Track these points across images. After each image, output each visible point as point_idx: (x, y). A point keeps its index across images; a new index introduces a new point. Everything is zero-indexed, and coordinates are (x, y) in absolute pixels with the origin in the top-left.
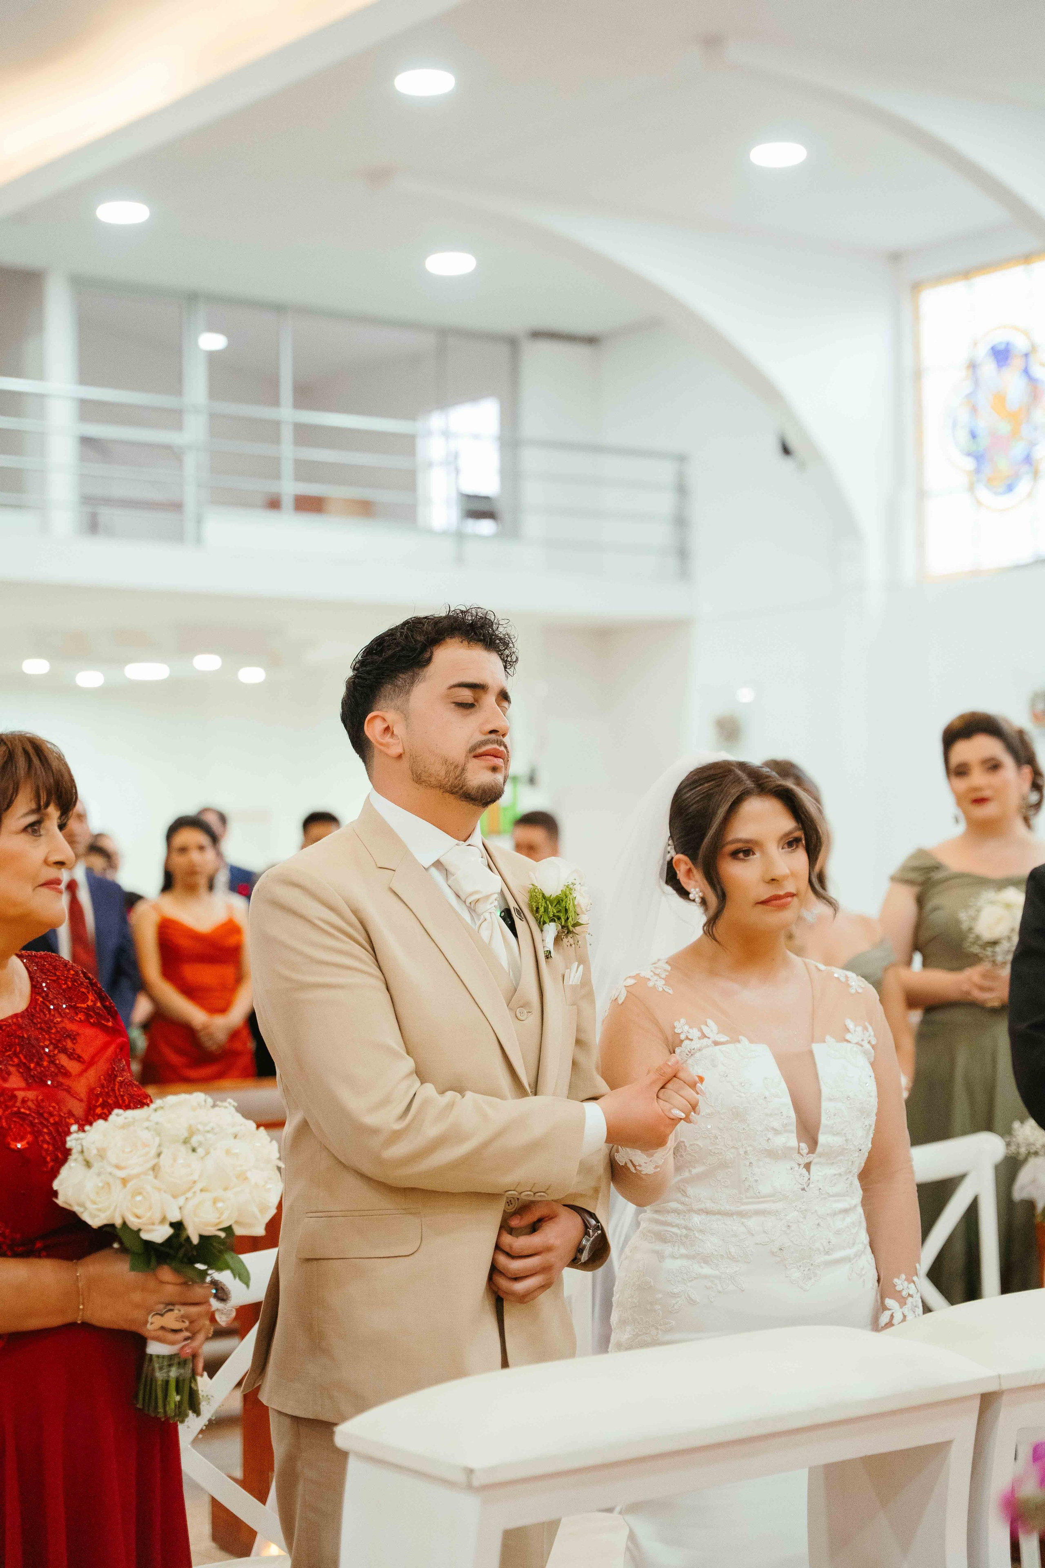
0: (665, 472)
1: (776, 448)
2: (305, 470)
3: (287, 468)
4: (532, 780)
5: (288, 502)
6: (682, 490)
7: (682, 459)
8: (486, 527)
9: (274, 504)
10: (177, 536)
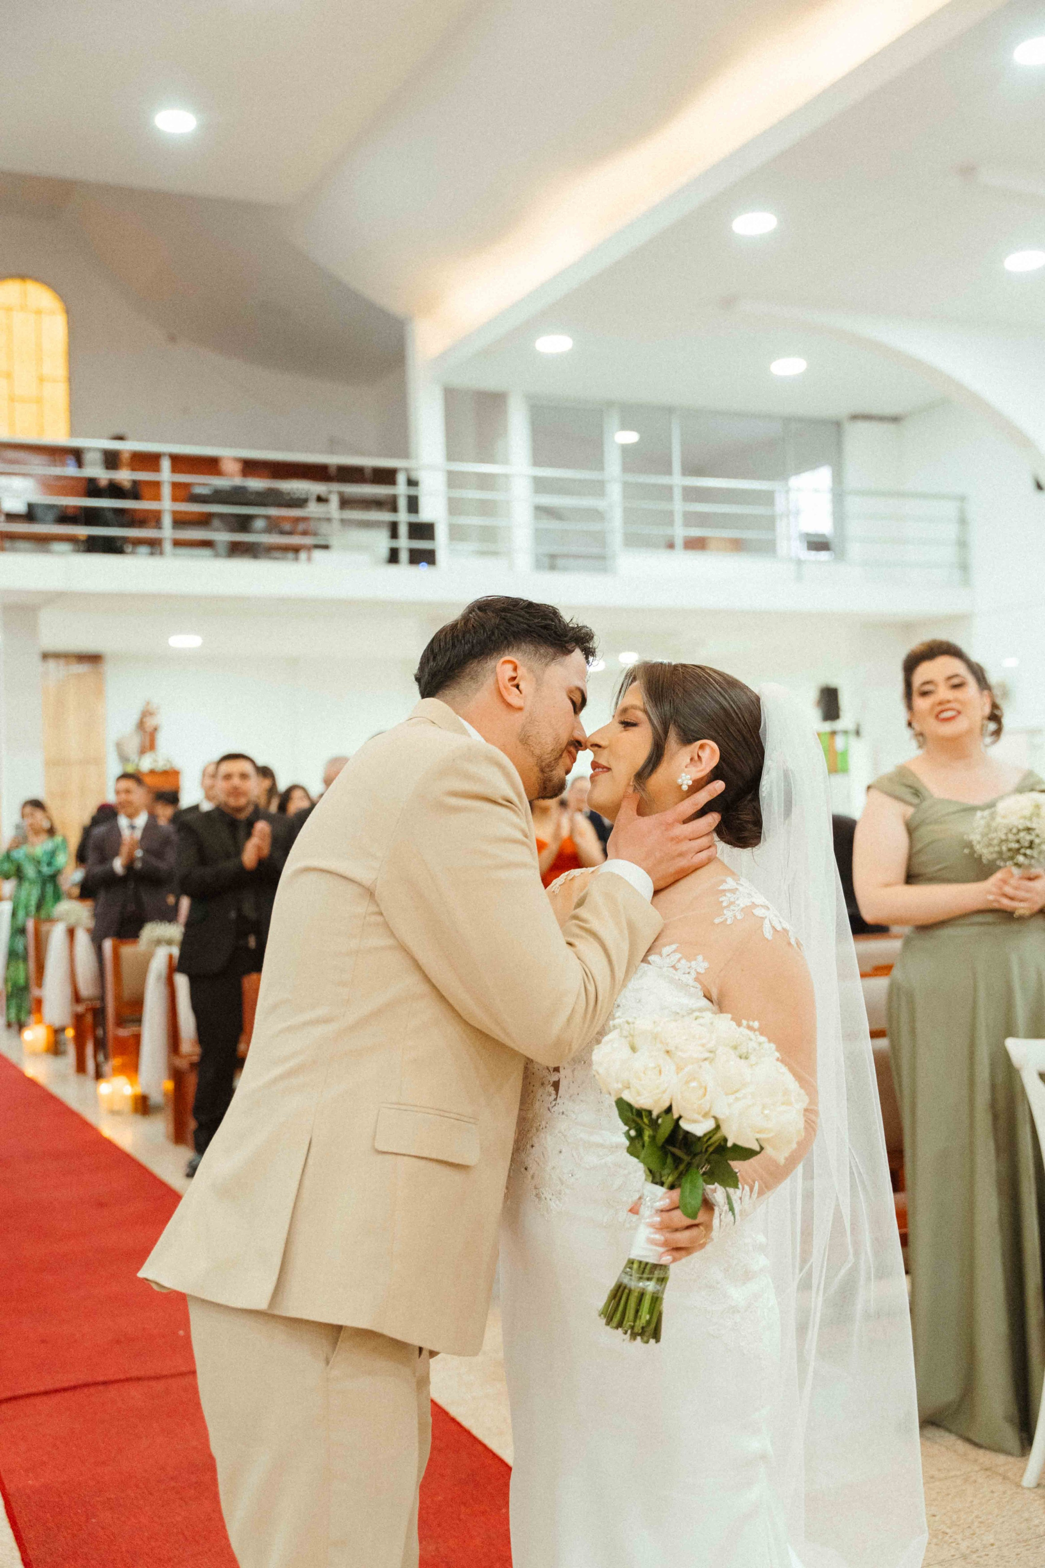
0: (950, 509)
1: (1031, 486)
2: (691, 519)
3: (678, 519)
4: (858, 733)
5: (679, 542)
6: (963, 521)
7: (962, 498)
8: (823, 555)
9: (671, 546)
10: (604, 570)
